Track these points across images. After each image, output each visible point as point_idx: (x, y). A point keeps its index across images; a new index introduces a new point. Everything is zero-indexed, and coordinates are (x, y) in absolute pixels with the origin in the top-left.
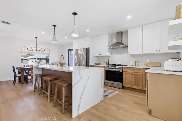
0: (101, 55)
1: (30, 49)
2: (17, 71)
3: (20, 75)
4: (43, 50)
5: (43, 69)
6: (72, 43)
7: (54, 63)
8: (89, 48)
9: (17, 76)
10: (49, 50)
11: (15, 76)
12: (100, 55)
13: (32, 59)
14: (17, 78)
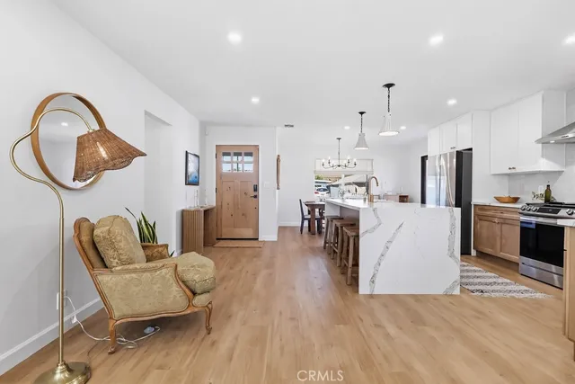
0: (518, 170)
1: (326, 165)
2: (306, 209)
3: (309, 217)
4: (352, 165)
5: (342, 208)
6: (425, 139)
7: (382, 196)
8: (471, 149)
9: (306, 219)
10: (369, 163)
11: (303, 219)
12: (513, 171)
13: (349, 184)
14: (306, 223)
